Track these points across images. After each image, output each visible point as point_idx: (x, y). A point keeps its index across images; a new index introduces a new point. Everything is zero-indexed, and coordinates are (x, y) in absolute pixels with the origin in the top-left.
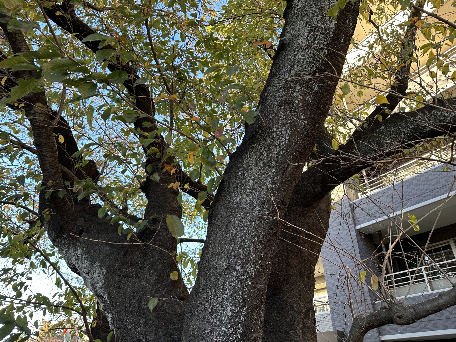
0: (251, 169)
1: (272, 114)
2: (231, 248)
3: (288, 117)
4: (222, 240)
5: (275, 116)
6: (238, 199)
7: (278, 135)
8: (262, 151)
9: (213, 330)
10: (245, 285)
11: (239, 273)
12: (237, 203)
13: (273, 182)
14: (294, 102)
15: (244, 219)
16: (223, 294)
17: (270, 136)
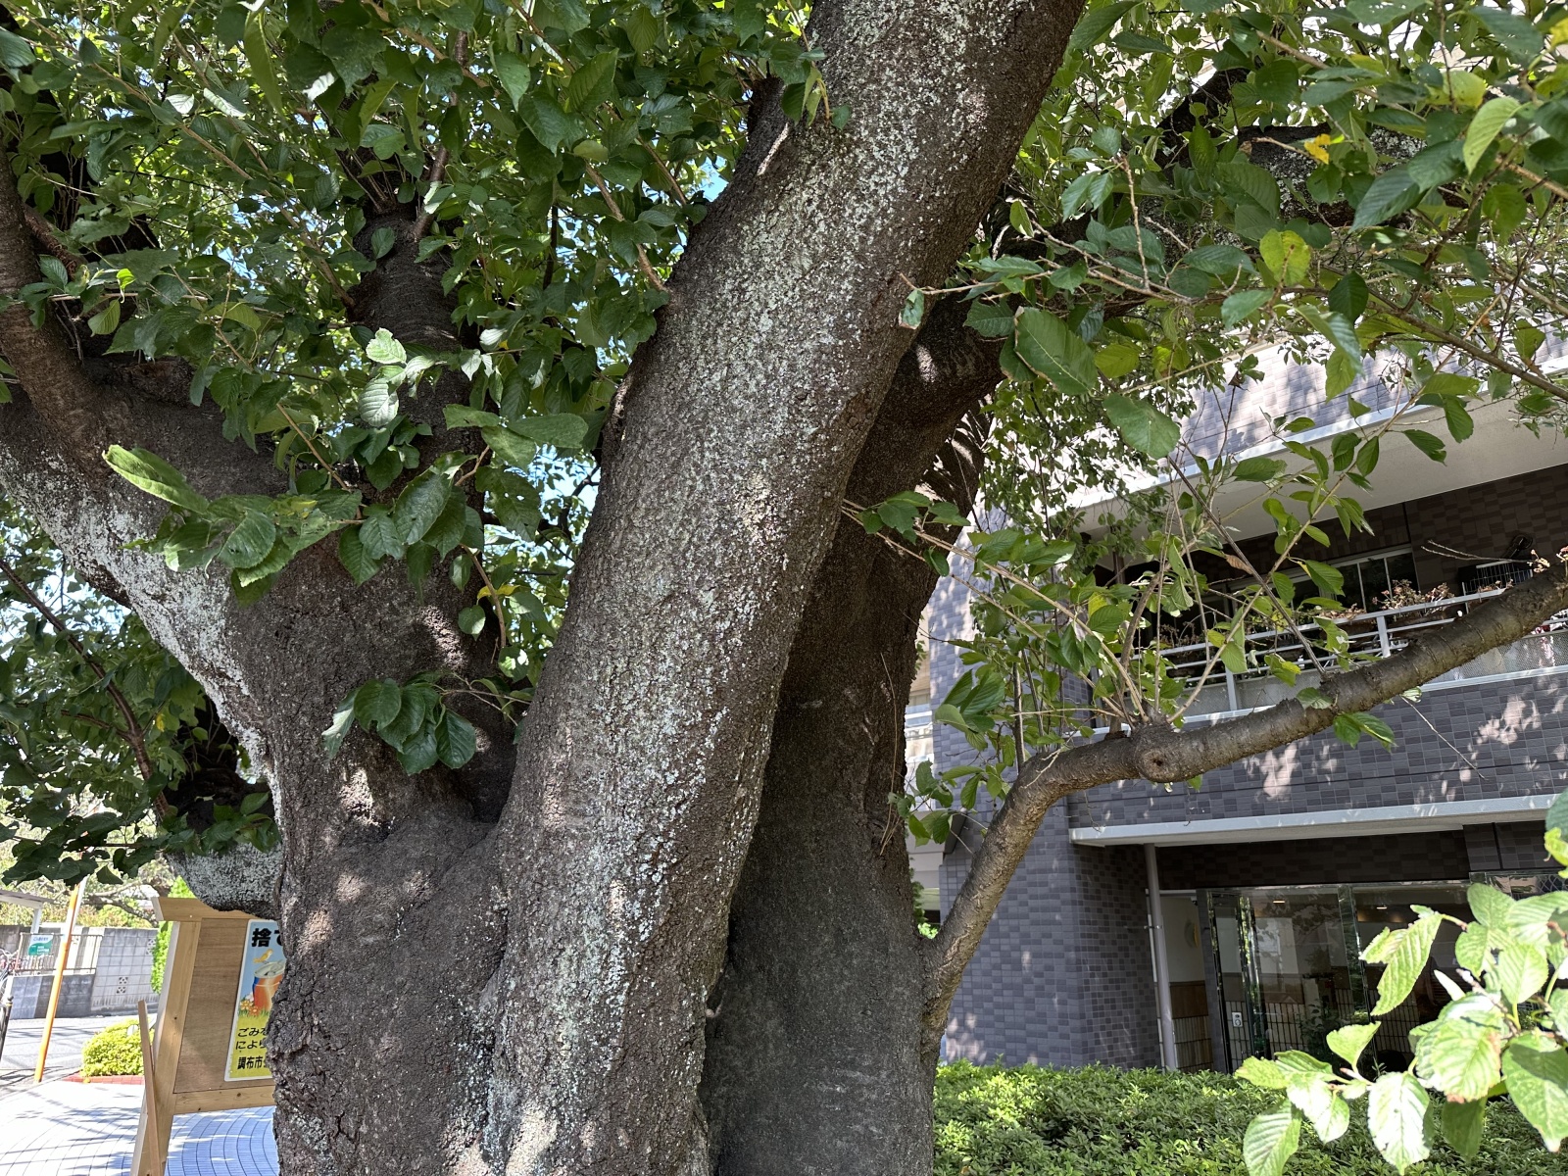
0: (769, 275)
1: (859, 74)
2: (687, 536)
3: (914, 93)
4: (658, 511)
5: (869, 81)
6: (716, 377)
7: (873, 158)
8: (810, 209)
9: (616, 773)
10: (725, 648)
11: (708, 613)
12: (712, 391)
13: (840, 329)
14: (938, 39)
15: (734, 446)
16: (654, 671)
17: (843, 156)
